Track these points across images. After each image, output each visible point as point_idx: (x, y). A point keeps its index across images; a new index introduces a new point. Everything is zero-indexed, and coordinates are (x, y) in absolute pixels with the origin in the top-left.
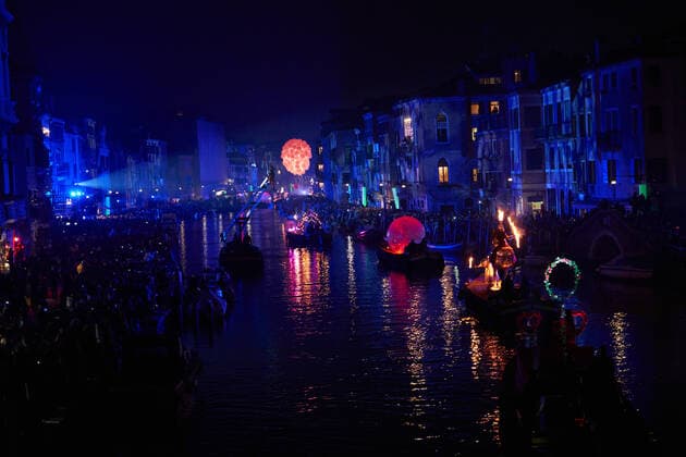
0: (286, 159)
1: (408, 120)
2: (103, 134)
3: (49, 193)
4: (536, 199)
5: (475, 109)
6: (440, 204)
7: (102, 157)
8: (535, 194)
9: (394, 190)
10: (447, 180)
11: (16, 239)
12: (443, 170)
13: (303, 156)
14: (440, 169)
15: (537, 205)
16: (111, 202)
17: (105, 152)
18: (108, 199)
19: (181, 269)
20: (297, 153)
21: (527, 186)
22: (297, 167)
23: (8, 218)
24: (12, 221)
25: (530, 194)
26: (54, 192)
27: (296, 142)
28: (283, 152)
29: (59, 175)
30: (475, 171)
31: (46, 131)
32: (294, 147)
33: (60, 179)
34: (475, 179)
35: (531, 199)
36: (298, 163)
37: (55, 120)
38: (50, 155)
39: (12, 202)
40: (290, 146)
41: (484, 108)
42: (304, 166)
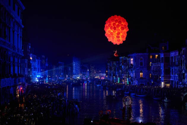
0: (108, 31)
1: (132, 59)
2: (47, 60)
3: (31, 76)
4: (168, 83)
5: (151, 57)
6: (140, 83)
7: (46, 66)
8: (167, 82)
9: (127, 79)
10: (142, 76)
11: (21, 88)
12: (142, 74)
13: (123, 29)
14: (141, 73)
15: (168, 85)
16: (48, 79)
17: (47, 65)
18: (47, 78)
19: (67, 99)
20: (118, 26)
21: (165, 79)
22: (118, 37)
23: (19, 82)
24: (20, 83)
25: (166, 82)
26: (32, 75)
27: (117, 18)
28: (107, 25)
29: (34, 71)
30: (150, 74)
31: (31, 58)
32: (116, 21)
33: (34, 72)
34: (150, 77)
35: (166, 83)
36: (118, 34)
37: (34, 55)
38: (32, 65)
39: (21, 78)
40: (113, 20)
41: (154, 57)
42: (123, 36)
